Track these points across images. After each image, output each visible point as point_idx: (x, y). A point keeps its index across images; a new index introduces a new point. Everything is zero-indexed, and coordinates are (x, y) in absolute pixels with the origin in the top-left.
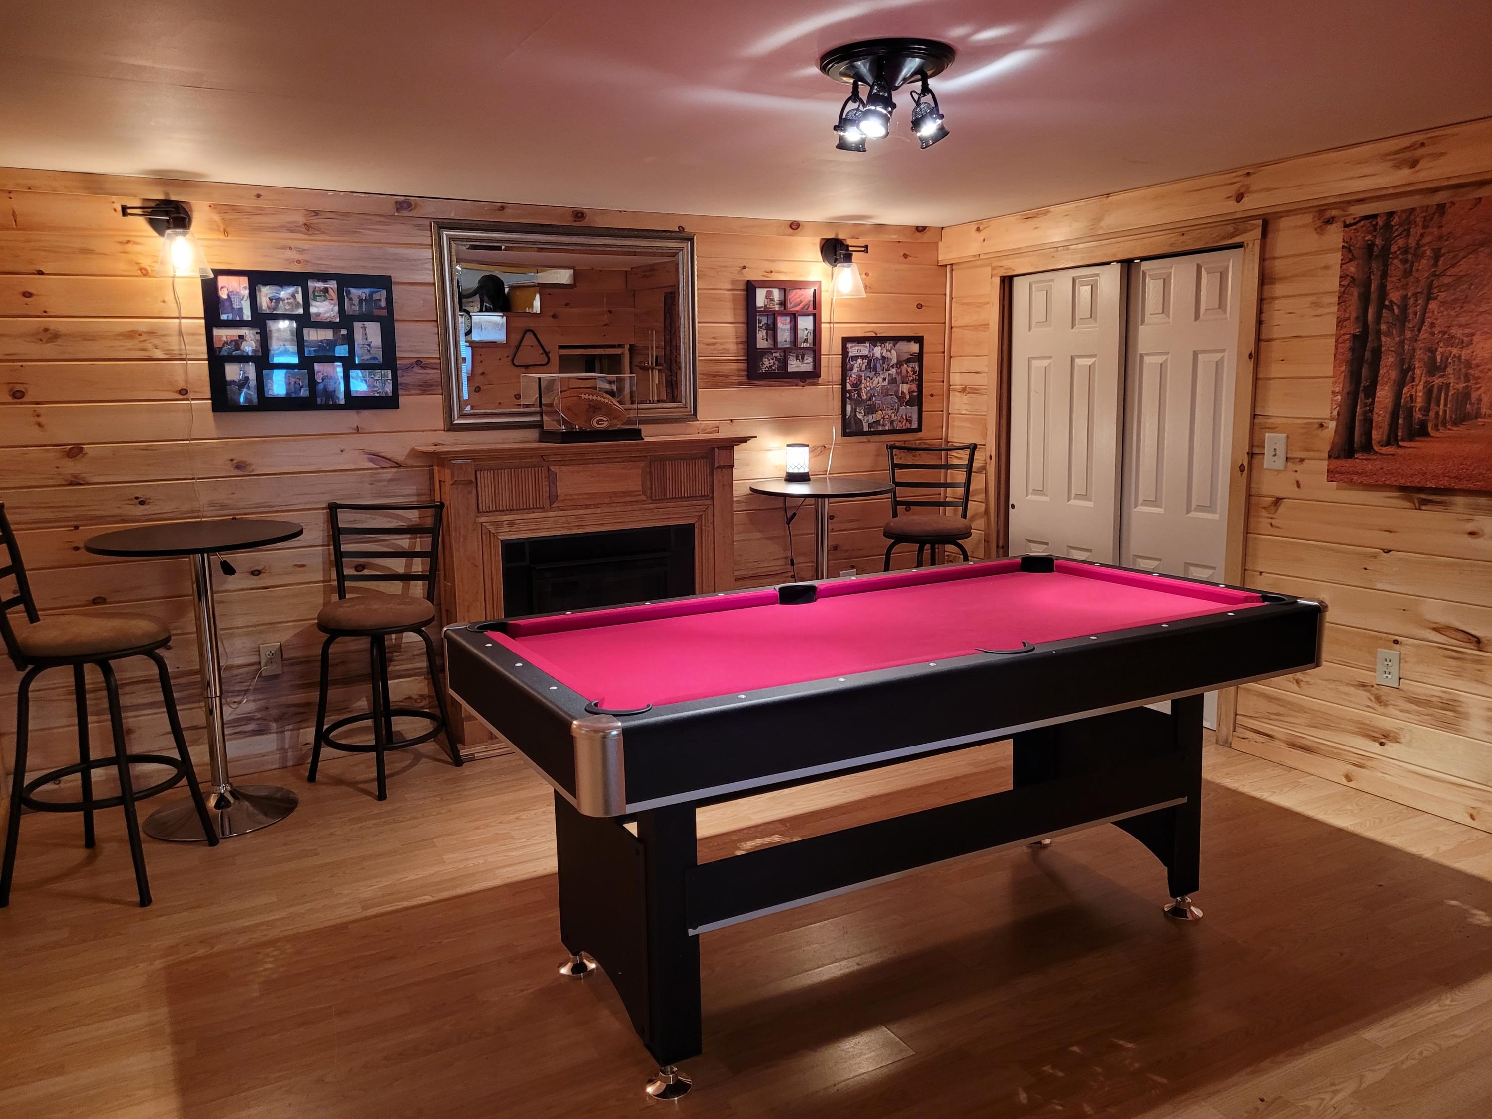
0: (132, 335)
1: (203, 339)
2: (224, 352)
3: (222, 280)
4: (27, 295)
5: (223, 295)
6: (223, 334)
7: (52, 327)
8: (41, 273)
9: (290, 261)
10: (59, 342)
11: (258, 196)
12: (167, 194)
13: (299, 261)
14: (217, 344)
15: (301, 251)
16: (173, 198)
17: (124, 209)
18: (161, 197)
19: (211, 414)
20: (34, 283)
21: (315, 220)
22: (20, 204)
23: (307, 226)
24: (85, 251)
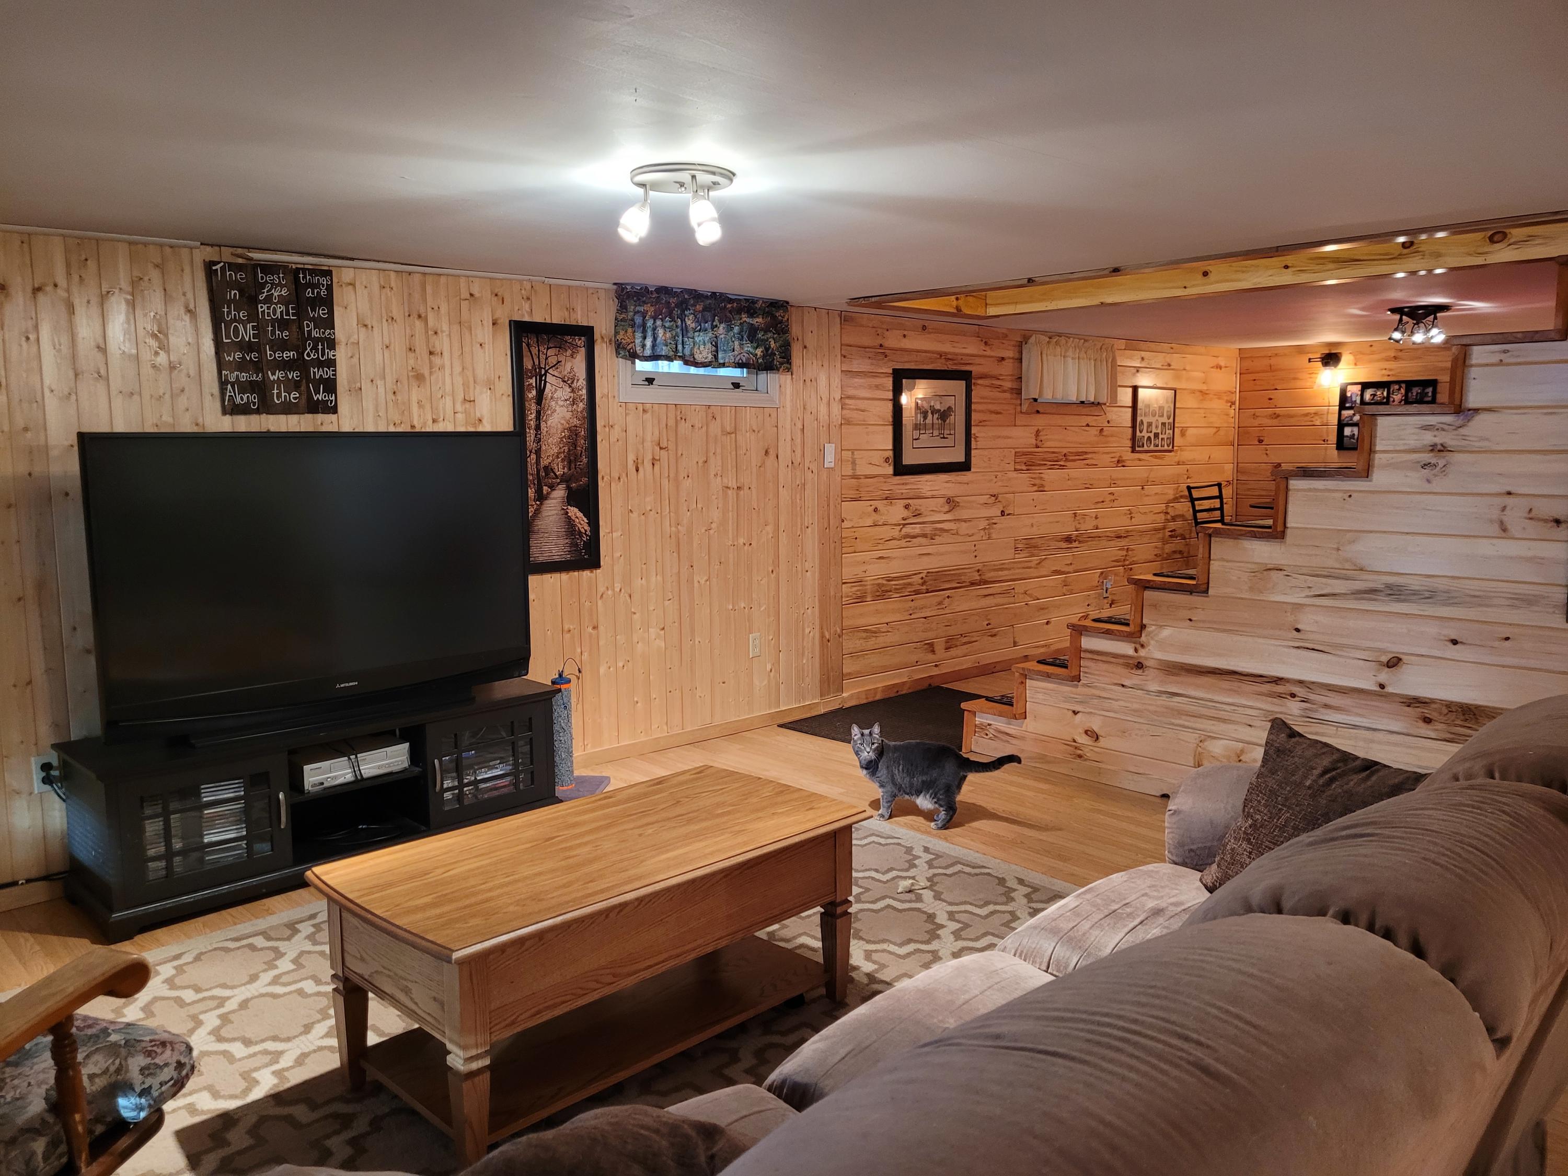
0: (1307, 415)
1: (1337, 416)
2: (1345, 422)
3: (1349, 388)
4: (1270, 399)
5: (1349, 394)
6: (1346, 413)
7: (1277, 412)
8: (1276, 389)
9: (1383, 375)
10: (1279, 418)
11: (1371, 346)
12: (1330, 350)
13: (1389, 376)
14: (1343, 418)
15: (1390, 370)
16: (1333, 352)
17: (1310, 360)
18: (1327, 352)
19: (1336, 452)
20: (1272, 394)
21: (1400, 354)
22: (1273, 361)
23: (1395, 358)
24: (1295, 379)
